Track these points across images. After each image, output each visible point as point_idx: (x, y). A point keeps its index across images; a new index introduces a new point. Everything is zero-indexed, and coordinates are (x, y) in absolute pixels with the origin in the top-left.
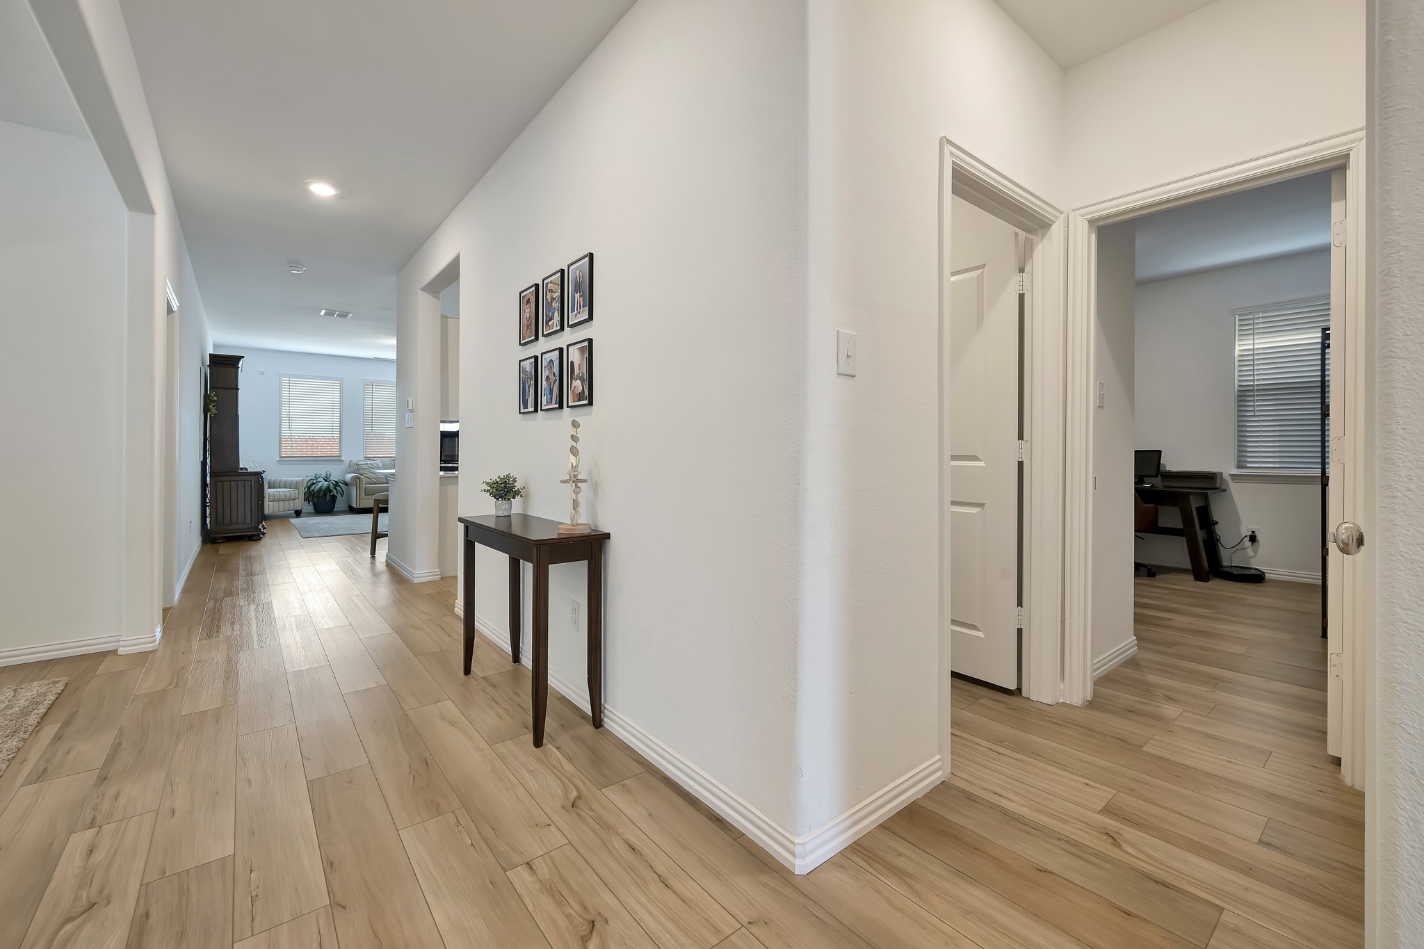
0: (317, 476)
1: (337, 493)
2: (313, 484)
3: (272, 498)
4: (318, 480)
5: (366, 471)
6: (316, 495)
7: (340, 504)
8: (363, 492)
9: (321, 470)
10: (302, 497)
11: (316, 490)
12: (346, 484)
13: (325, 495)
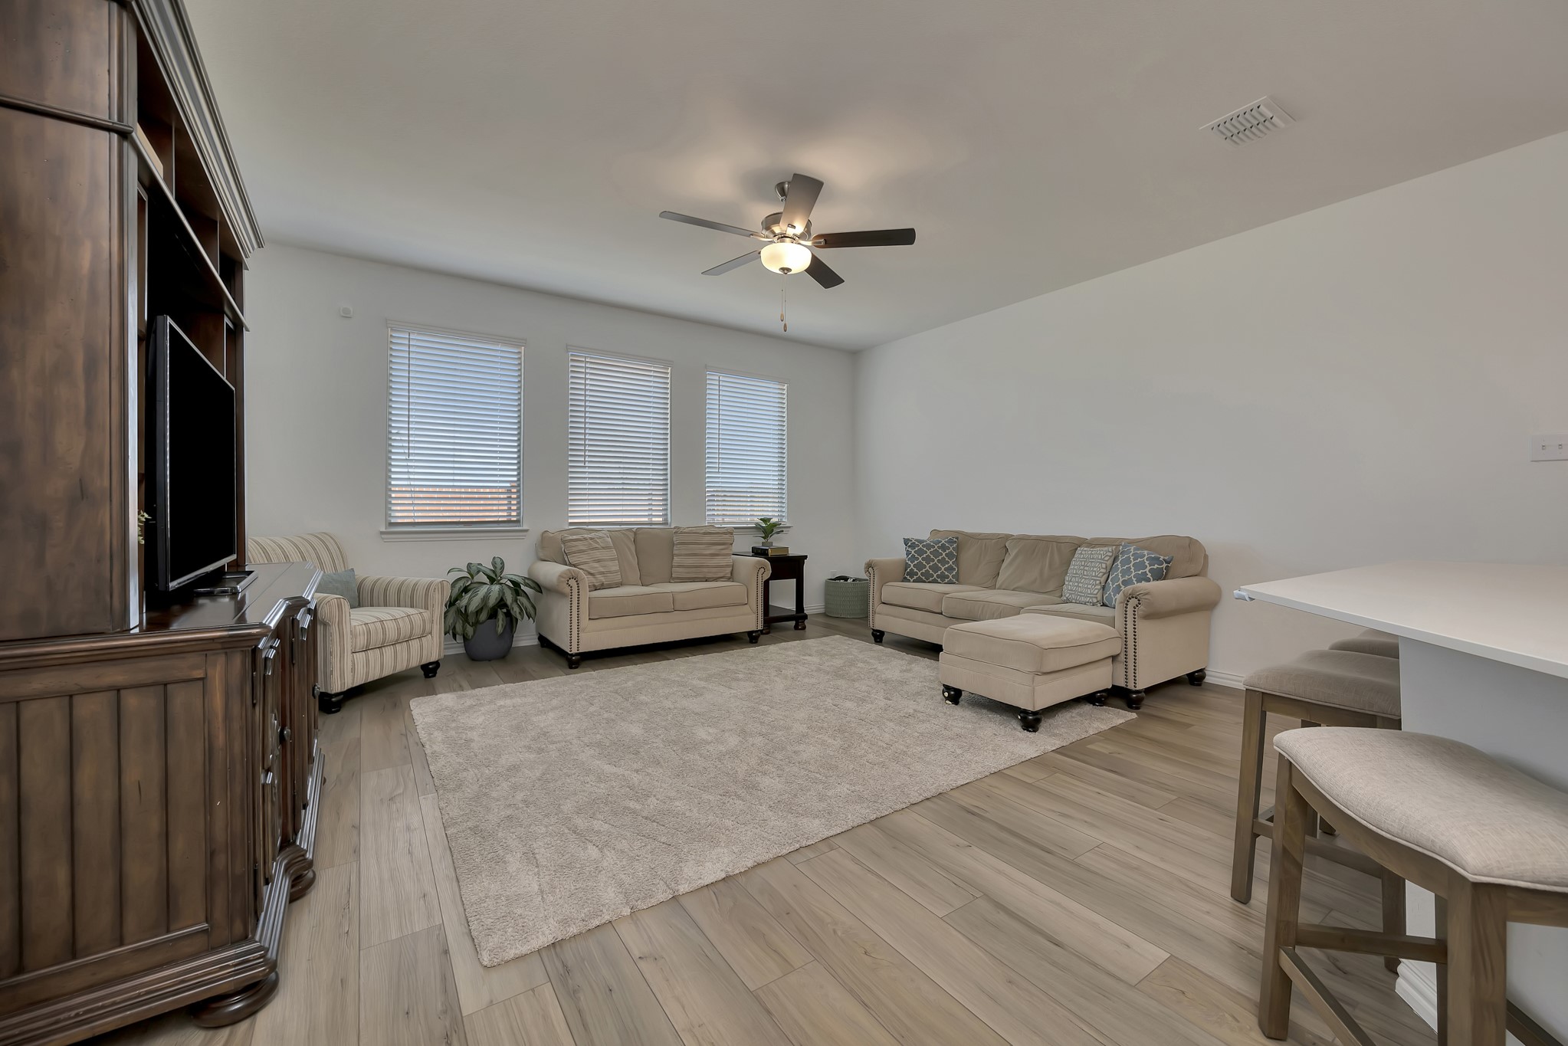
0: (474, 569)
1: (521, 612)
2: (466, 590)
3: (361, 642)
4: (476, 579)
5: (583, 558)
6: (472, 620)
7: (525, 637)
8: (585, 616)
9: (482, 554)
10: (438, 628)
11: (472, 608)
12: (538, 588)
13: (493, 615)
